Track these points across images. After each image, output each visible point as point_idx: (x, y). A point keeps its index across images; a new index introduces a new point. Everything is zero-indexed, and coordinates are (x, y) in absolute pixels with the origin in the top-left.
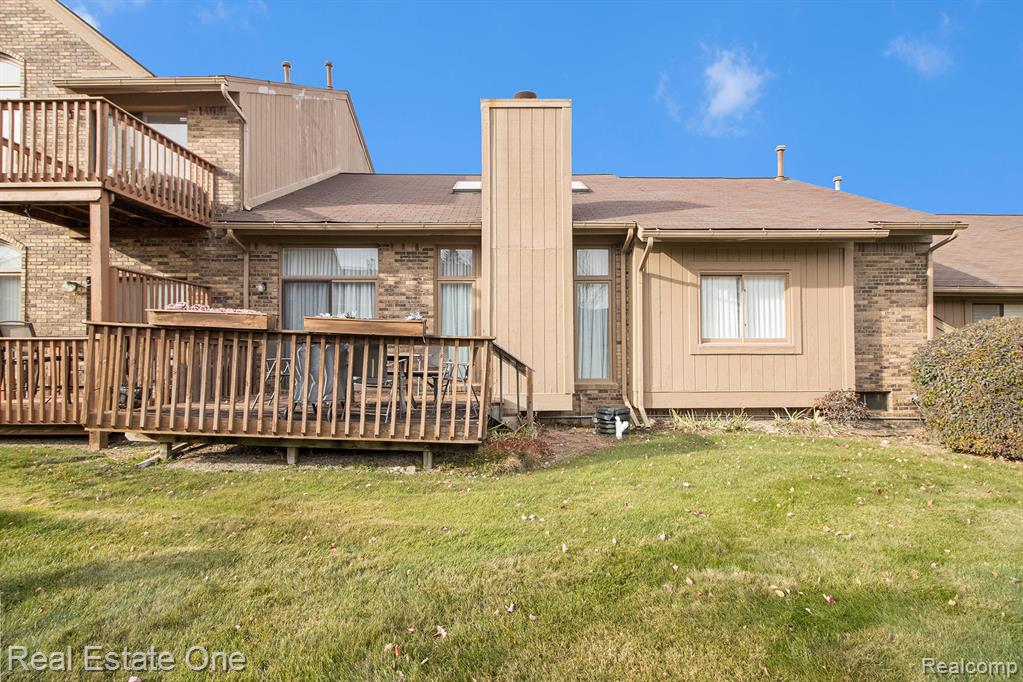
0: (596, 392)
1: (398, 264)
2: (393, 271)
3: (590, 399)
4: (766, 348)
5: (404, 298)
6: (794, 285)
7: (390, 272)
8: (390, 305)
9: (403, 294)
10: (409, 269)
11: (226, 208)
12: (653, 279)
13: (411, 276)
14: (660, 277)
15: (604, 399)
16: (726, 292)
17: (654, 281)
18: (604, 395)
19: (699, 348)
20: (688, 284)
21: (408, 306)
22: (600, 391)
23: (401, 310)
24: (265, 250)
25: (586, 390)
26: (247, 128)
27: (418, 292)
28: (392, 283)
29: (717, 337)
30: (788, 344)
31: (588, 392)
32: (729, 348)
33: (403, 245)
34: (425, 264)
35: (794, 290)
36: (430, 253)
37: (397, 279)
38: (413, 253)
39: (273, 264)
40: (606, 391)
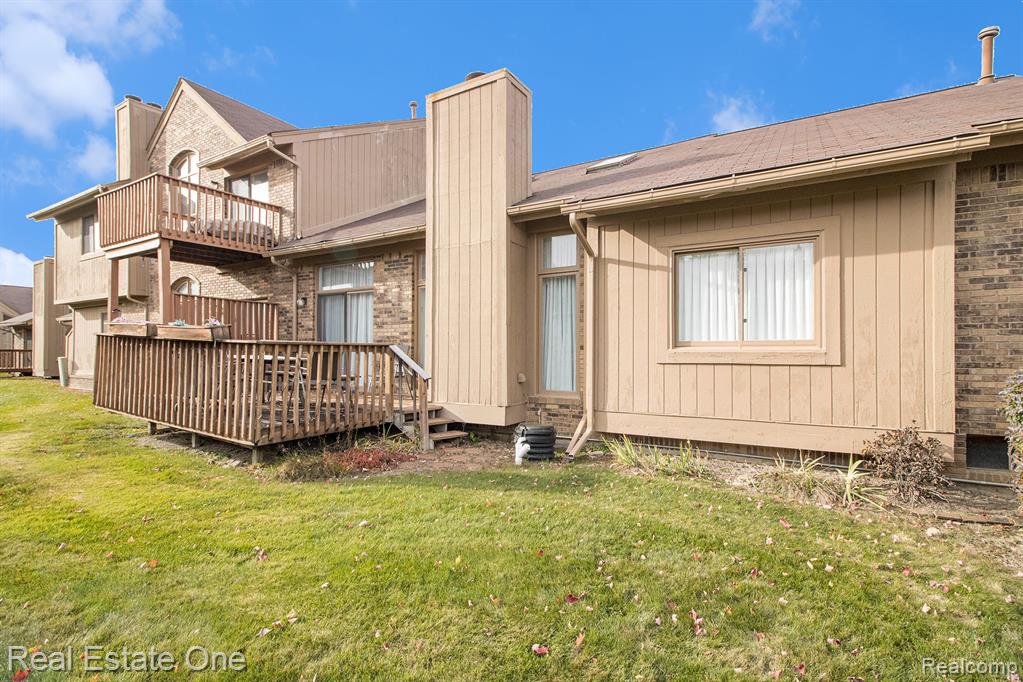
0: (557, 407)
1: (386, 273)
2: (382, 280)
3: (550, 415)
4: (774, 355)
5: (390, 305)
6: (827, 255)
7: (381, 282)
8: (381, 313)
9: (390, 302)
10: (394, 277)
11: (287, 239)
12: (610, 266)
13: (395, 283)
14: (619, 262)
15: (565, 415)
16: (720, 275)
17: (612, 269)
18: (565, 411)
19: (671, 354)
20: (655, 268)
21: (393, 313)
22: (561, 406)
23: (389, 317)
24: (306, 271)
25: (545, 404)
26: (299, 171)
27: (400, 299)
28: (382, 291)
29: (704, 339)
30: (816, 349)
31: (548, 407)
32: (713, 355)
33: (390, 255)
34: (406, 271)
35: (830, 263)
36: (410, 260)
37: (386, 287)
38: (397, 261)
39: (311, 281)
40: (567, 407)
